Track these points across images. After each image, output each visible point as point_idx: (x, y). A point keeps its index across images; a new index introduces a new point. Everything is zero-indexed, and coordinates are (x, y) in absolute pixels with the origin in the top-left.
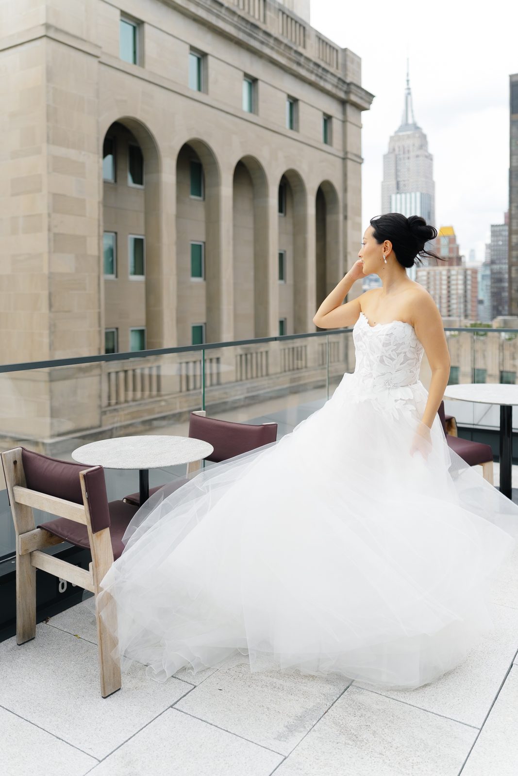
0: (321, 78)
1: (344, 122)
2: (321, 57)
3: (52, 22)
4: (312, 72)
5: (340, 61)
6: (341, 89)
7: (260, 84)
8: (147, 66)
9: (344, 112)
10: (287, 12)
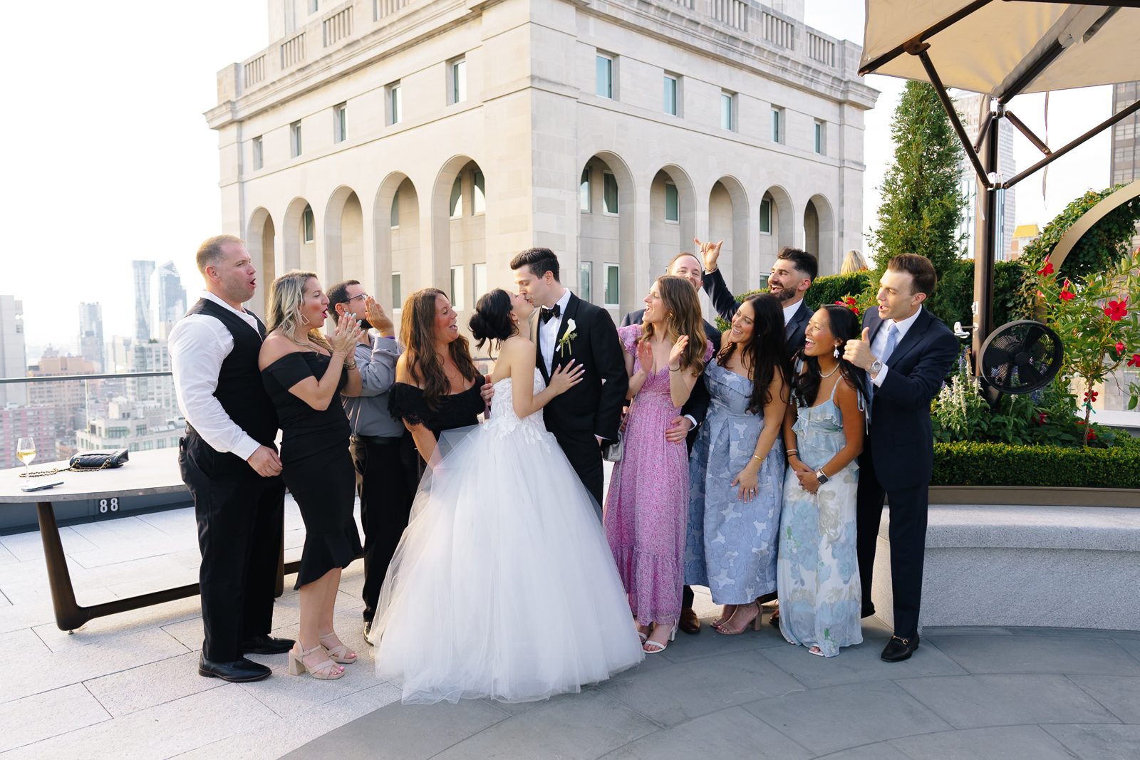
0: (812, 80)
1: (841, 125)
2: (813, 56)
3: (537, 73)
4: (801, 76)
5: (836, 56)
6: (836, 90)
7: (741, 98)
8: (621, 98)
9: (842, 115)
10: (772, 14)
